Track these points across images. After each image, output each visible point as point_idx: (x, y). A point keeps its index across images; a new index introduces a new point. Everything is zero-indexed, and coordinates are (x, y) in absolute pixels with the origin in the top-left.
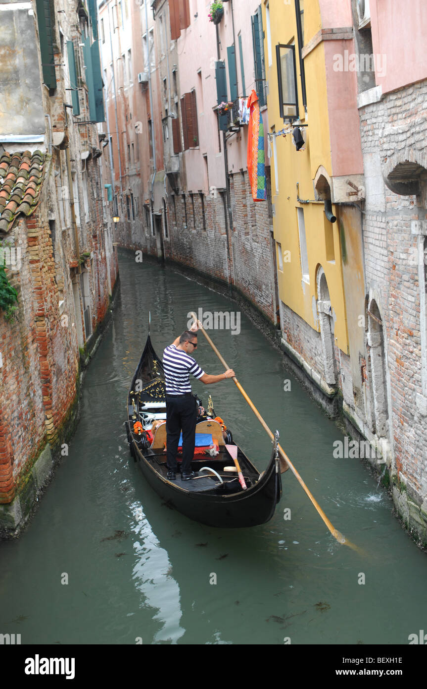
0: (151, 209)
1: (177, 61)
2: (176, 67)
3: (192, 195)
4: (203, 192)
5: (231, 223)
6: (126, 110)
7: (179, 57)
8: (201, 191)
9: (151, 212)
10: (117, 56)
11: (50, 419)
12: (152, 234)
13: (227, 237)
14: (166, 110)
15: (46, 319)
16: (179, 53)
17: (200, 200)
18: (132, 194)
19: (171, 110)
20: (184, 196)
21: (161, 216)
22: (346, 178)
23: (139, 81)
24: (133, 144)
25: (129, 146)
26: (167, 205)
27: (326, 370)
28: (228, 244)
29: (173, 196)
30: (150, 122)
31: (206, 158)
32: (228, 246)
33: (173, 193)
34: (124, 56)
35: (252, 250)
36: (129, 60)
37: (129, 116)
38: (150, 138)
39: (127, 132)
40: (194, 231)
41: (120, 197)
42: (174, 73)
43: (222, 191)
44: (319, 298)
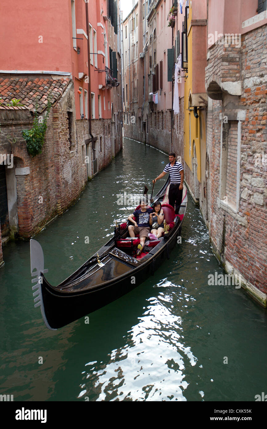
0: (142, 119)
1: (156, 47)
2: (155, 50)
3: (159, 113)
4: (163, 111)
5: (173, 126)
6: (134, 71)
7: (157, 45)
8: (162, 110)
9: (142, 121)
10: (131, 45)
11: (59, 203)
12: (142, 131)
13: (171, 133)
14: (151, 71)
15: (60, 156)
16: (157, 43)
17: (162, 115)
18: (134, 112)
19: (153, 71)
20: (155, 113)
21: (145, 122)
22: (199, 95)
23: (140, 57)
24: (136, 88)
25: (134, 89)
26: (148, 118)
27: (195, 192)
28: (171, 136)
29: (151, 113)
30: (144, 77)
31: (165, 94)
32: (171, 137)
33: (151, 112)
34: (134, 45)
35: (179, 138)
36: (137, 47)
37: (135, 74)
38: (144, 85)
39: (134, 82)
40: (159, 130)
41: (129, 113)
42: (155, 53)
43: (170, 110)
44: (194, 157)
